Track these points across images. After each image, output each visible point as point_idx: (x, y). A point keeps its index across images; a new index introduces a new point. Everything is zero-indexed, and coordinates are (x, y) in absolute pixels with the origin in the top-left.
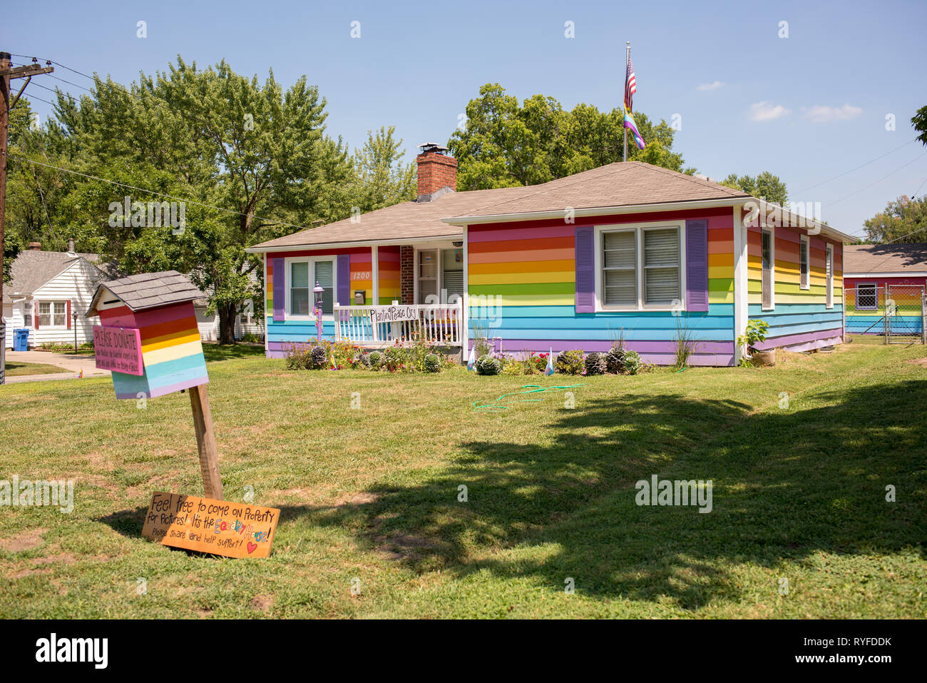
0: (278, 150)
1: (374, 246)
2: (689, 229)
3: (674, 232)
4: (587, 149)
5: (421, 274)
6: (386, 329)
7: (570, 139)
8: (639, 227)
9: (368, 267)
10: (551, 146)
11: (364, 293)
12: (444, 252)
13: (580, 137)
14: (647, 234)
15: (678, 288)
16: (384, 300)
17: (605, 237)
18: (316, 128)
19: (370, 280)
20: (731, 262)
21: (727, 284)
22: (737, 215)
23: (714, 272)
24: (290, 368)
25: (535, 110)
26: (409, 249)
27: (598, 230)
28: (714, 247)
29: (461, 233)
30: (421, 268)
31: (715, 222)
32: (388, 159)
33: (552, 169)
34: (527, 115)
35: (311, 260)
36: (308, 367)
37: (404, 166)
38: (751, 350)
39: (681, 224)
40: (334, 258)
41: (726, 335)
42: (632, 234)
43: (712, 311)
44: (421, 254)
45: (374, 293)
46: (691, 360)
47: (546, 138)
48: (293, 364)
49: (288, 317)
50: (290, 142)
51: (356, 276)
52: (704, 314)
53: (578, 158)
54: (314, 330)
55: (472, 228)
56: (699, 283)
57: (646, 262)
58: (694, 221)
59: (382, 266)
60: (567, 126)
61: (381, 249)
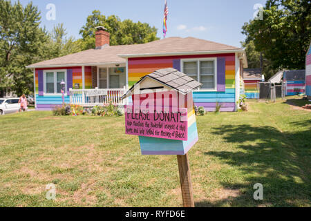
0: (23, 29)
1: (83, 65)
2: (218, 60)
3: (212, 62)
4: (130, 34)
5: (100, 77)
6: (87, 99)
7: (124, 30)
8: (199, 60)
9: (80, 74)
10: (117, 33)
11: (79, 85)
12: (110, 69)
13: (127, 31)
14: (201, 62)
15: (213, 83)
16: (86, 87)
17: (185, 63)
18: (37, 22)
19: (81, 79)
20: (234, 73)
21: (232, 81)
22: (236, 56)
23: (227, 77)
24: (55, 115)
25: (112, 20)
26: (95, 68)
27: (182, 61)
28: (227, 67)
29: (125, 61)
30: (100, 75)
31: (228, 58)
32: (61, 35)
33: (118, 42)
34: (109, 22)
35: (55, 72)
36: (62, 114)
37: (67, 38)
38: (240, 106)
39: (215, 59)
40: (65, 71)
41: (232, 100)
42: (195, 63)
43: (226, 91)
44: (100, 69)
45: (83, 84)
46: (221, 109)
47: (115, 30)
48: (56, 113)
49: (45, 94)
50: (27, 27)
51: (75, 78)
52: (224, 92)
53: (127, 38)
54: (61, 99)
55: (130, 59)
56: (222, 81)
57: (201, 73)
58: (220, 58)
59: (86, 74)
60: (123, 26)
61: (86, 67)
